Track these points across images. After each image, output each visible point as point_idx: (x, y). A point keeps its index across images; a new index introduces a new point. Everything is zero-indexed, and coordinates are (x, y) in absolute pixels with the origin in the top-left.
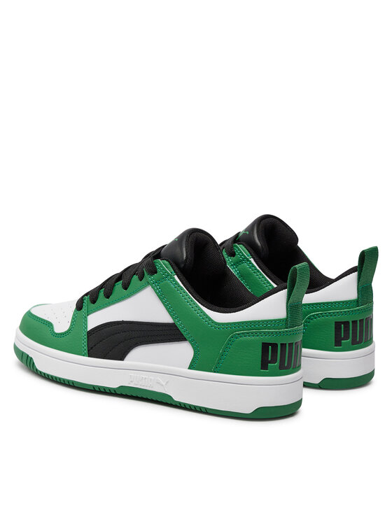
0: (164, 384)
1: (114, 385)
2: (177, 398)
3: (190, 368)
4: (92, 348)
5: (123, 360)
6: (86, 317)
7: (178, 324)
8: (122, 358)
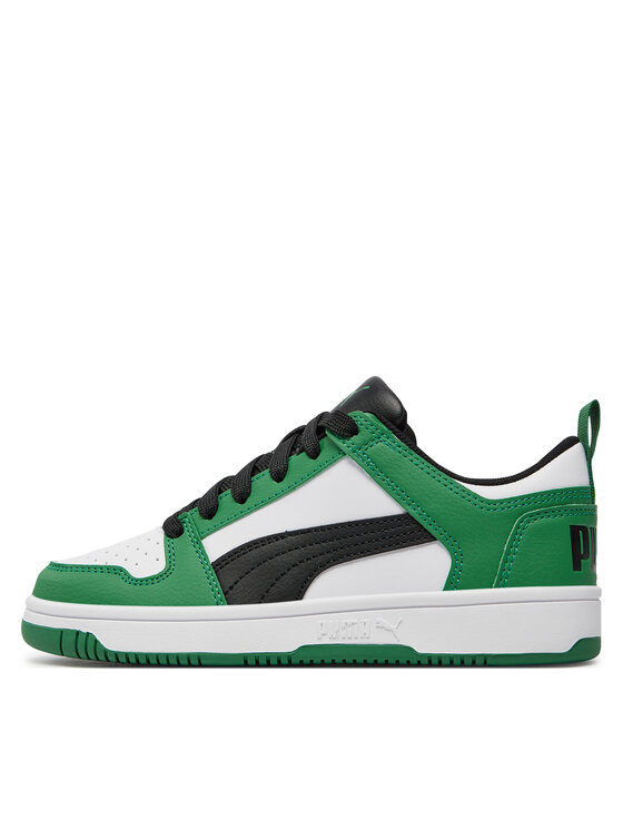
0: (393, 627)
1: (288, 646)
2: (422, 648)
3: (447, 588)
4: (231, 588)
5: (301, 599)
6: (199, 543)
7: (414, 513)
8: (299, 595)
